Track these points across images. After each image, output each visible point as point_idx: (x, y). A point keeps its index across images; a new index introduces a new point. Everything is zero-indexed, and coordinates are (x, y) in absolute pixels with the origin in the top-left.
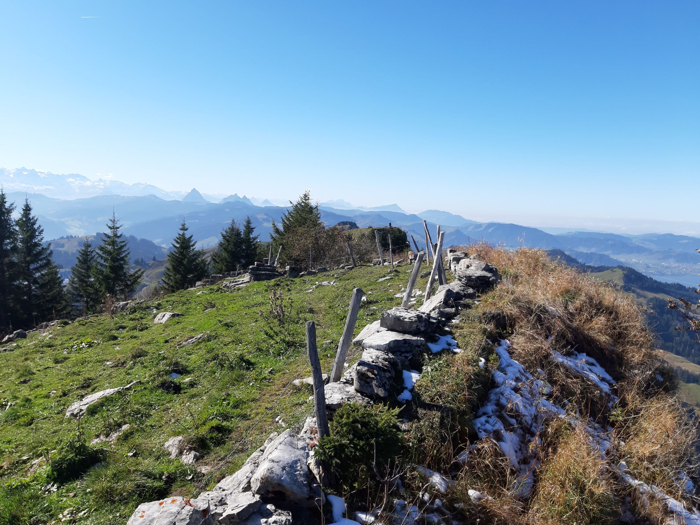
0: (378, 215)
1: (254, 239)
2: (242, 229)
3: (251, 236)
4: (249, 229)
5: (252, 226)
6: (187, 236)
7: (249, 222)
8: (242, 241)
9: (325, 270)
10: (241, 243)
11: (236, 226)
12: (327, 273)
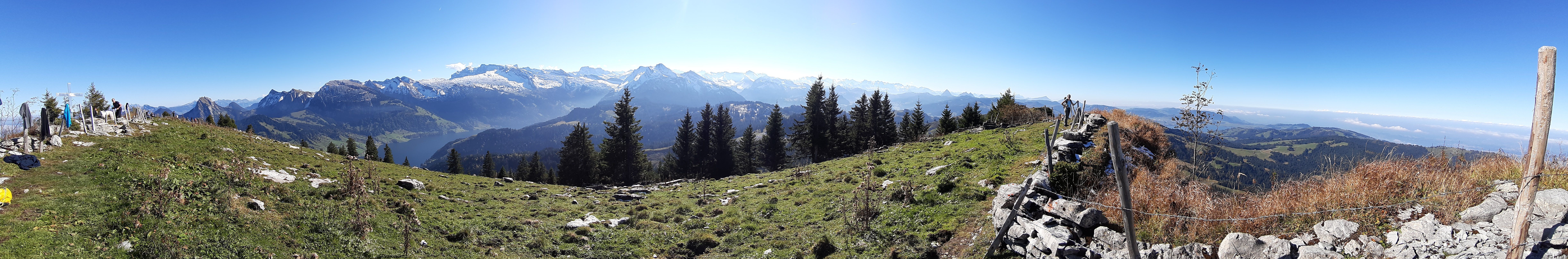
0: (1037, 102)
1: (979, 112)
2: (973, 107)
3: (978, 111)
4: (977, 107)
5: (978, 106)
6: (948, 111)
7: (976, 104)
8: (974, 113)
9: (1019, 125)
10: (973, 114)
11: (970, 106)
12: (1021, 126)
